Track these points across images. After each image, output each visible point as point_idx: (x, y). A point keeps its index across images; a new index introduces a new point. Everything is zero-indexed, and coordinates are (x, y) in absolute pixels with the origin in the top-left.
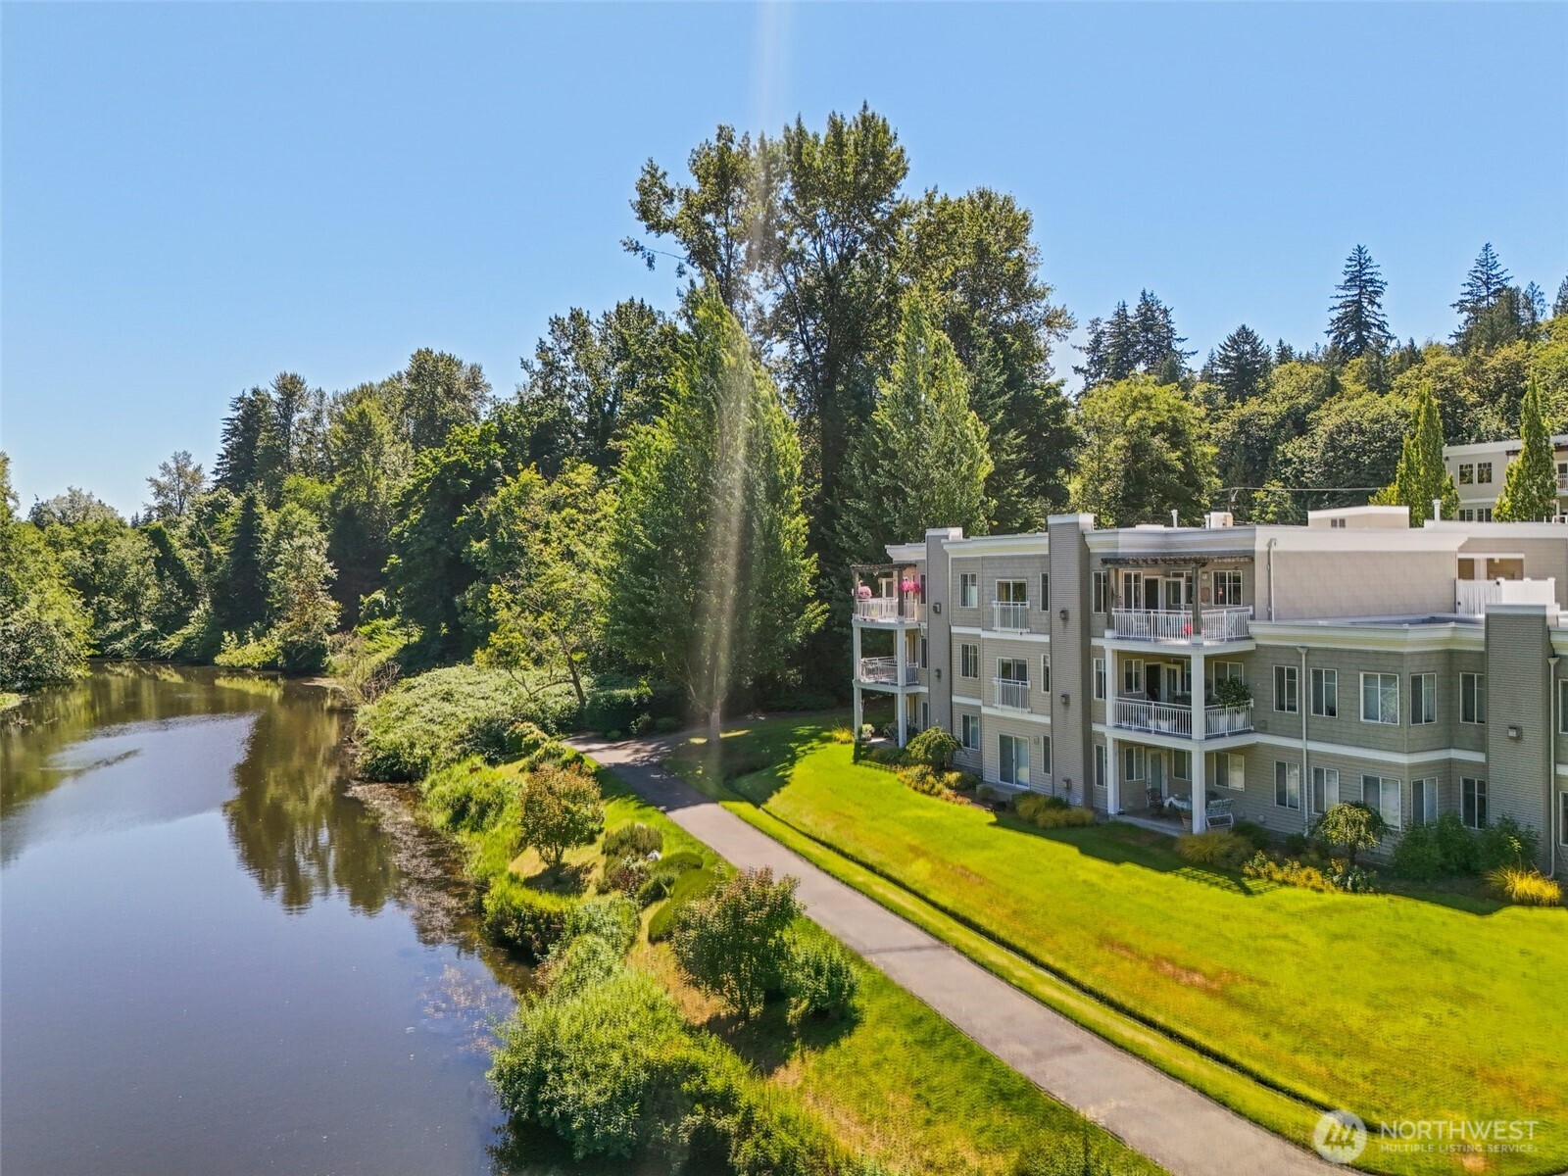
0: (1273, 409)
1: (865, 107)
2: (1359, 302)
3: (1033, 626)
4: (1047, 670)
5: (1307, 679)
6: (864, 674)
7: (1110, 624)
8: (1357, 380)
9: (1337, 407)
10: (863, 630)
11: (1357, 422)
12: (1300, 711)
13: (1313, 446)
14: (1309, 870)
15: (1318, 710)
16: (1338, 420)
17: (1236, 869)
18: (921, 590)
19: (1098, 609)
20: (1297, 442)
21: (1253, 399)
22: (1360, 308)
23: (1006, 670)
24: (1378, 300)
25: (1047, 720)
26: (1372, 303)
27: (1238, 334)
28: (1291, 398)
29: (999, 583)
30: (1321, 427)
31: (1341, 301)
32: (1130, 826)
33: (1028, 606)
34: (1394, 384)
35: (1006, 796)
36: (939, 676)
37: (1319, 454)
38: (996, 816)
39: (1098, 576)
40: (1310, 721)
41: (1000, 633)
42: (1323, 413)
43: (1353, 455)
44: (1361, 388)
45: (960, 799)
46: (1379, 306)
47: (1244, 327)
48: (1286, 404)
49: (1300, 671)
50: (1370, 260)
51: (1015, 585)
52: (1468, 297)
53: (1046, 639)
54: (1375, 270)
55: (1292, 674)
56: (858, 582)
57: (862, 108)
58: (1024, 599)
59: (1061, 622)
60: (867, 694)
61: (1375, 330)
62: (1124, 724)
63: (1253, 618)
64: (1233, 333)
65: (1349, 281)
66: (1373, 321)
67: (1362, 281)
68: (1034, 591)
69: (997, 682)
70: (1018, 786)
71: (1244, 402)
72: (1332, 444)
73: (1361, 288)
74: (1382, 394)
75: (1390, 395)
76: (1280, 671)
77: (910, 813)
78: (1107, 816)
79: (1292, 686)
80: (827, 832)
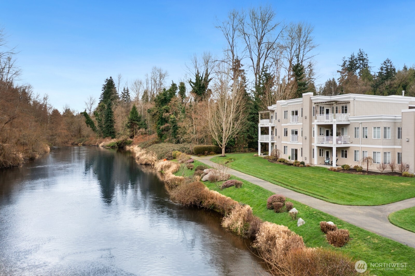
3: (299, 121)
4: (302, 131)
5: (361, 129)
7: (316, 119)
10: (261, 127)
12: (360, 137)
18: (275, 116)
19: (314, 115)
23: (293, 132)
25: (302, 144)
29: (292, 111)
33: (298, 116)
36: (279, 138)
39: (314, 107)
40: (362, 140)
41: (292, 123)
51: (295, 111)
53: (302, 124)
59: (305, 119)
60: (261, 143)
62: (319, 142)
68: (300, 112)
69: (291, 136)
76: (355, 128)
78: (314, 165)
79: (358, 132)
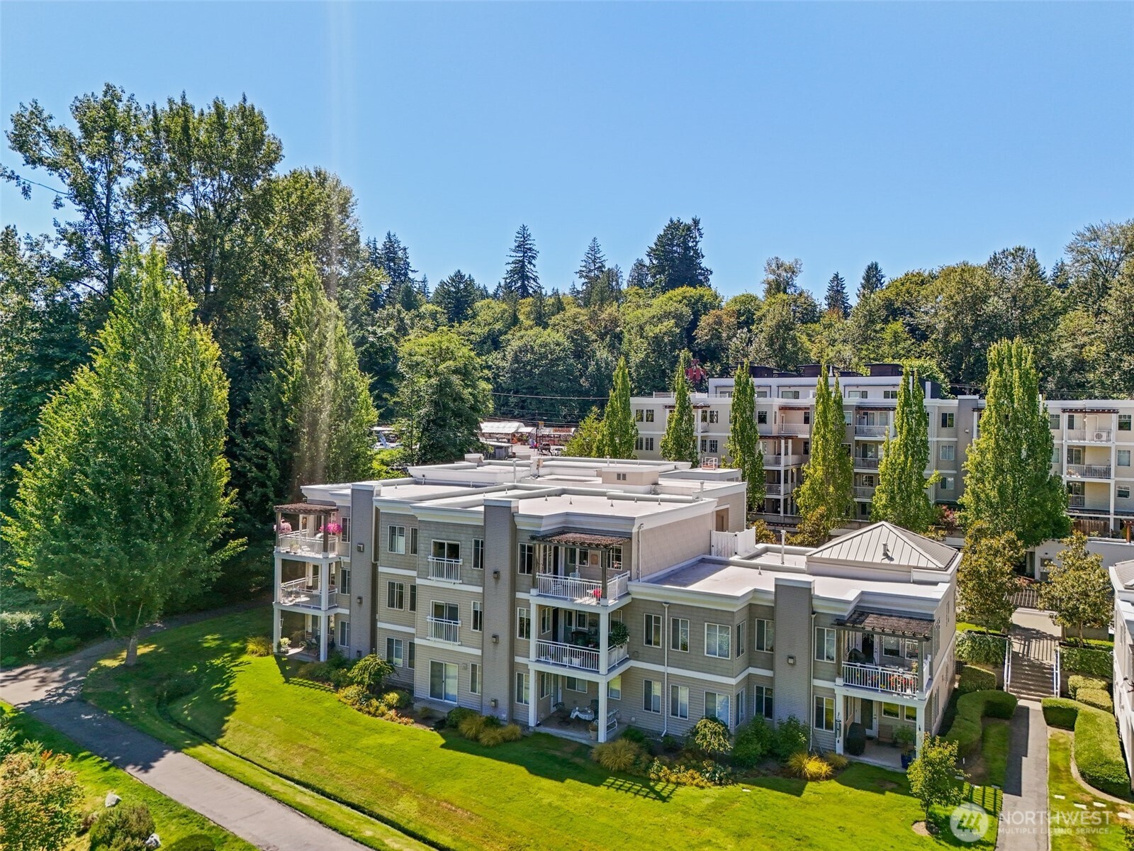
0: (479, 331)
1: (245, 100)
2: (523, 262)
3: (465, 578)
4: (476, 612)
5: (669, 624)
6: (285, 597)
7: (534, 584)
8: (528, 318)
9: (519, 334)
10: (284, 561)
11: (531, 346)
12: (664, 646)
13: (504, 358)
14: (691, 771)
15: (675, 646)
16: (519, 343)
17: (643, 775)
18: (343, 530)
19: (523, 571)
20: (495, 354)
21: (466, 322)
22: (523, 266)
23: (438, 610)
24: (533, 262)
25: (479, 652)
26: (530, 263)
27: (456, 276)
28: (490, 324)
29: (435, 543)
30: (509, 347)
31: (513, 259)
32: (548, 736)
33: (461, 563)
34: (551, 322)
35: (443, 713)
36: (361, 603)
37: (509, 364)
38: (443, 736)
39: (523, 547)
40: (670, 653)
41: (434, 582)
42: (509, 336)
43: (529, 368)
44: (531, 323)
45: (405, 720)
46: (534, 266)
47: (459, 271)
48: (487, 329)
49: (664, 619)
50: (529, 235)
51: (449, 545)
52: (584, 269)
53: (480, 590)
54: (532, 242)
55: (657, 620)
56: (280, 519)
57: (241, 99)
58: (457, 557)
59: (493, 581)
60: (285, 614)
61: (532, 281)
62: (543, 659)
63: (630, 579)
64: (452, 274)
65: (518, 247)
66: (531, 275)
67: (525, 249)
68: (467, 551)
69: (430, 619)
70: (446, 701)
71: (460, 323)
72: (516, 359)
73: (525, 253)
74: (545, 328)
75: (549, 330)
76: (649, 618)
77: (371, 741)
78: (528, 727)
79: (657, 629)
80: (296, 767)
